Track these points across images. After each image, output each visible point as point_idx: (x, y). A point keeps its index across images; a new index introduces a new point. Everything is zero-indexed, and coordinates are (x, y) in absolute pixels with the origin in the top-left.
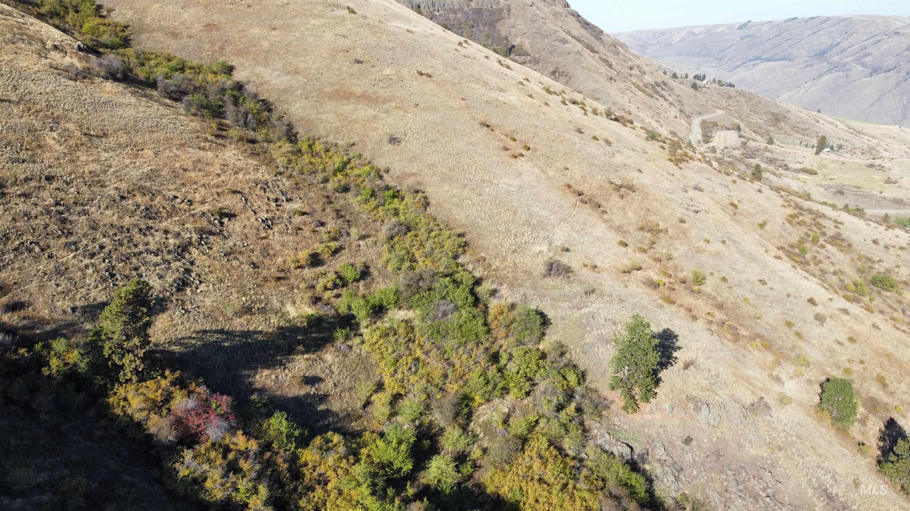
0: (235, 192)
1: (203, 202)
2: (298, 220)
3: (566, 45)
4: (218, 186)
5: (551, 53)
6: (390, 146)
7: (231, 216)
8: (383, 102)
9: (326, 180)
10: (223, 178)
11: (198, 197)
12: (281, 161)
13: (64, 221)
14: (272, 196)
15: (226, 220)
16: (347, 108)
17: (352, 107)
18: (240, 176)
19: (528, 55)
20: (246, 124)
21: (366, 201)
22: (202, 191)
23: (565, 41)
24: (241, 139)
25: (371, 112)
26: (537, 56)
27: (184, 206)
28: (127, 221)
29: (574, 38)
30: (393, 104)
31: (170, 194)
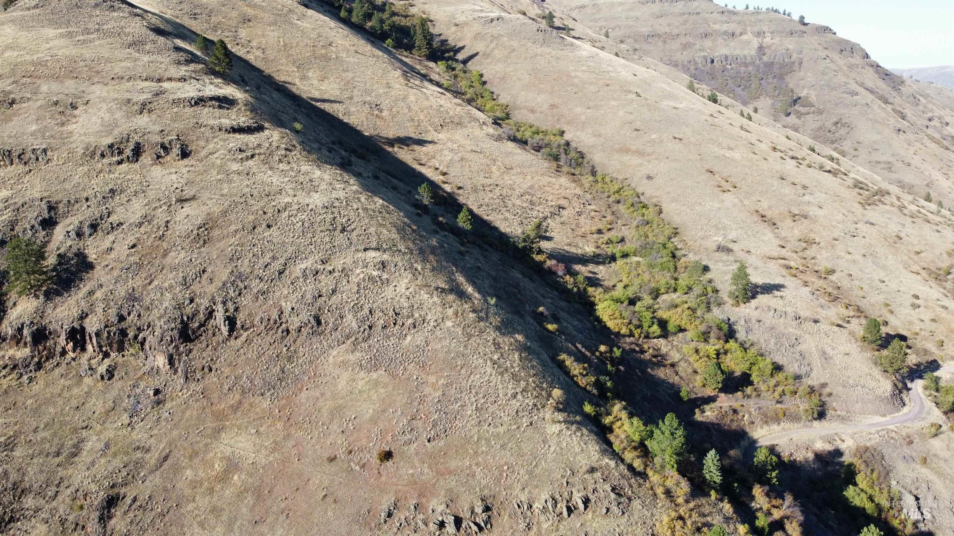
0: (565, 198)
1: (552, 201)
2: (593, 214)
3: (855, 97)
4: (558, 195)
5: (836, 104)
6: (647, 181)
7: (564, 208)
8: (648, 155)
9: (609, 197)
10: (560, 191)
11: (550, 199)
12: (587, 185)
13: (504, 202)
14: (582, 202)
15: (561, 210)
16: (626, 158)
17: (629, 157)
18: (568, 191)
19: (813, 106)
20: (570, 165)
21: (628, 208)
22: (551, 196)
23: (854, 93)
24: (568, 173)
25: (639, 161)
26: (821, 107)
27: (544, 202)
28: (525, 205)
29: (867, 89)
30: (654, 157)
31: (539, 196)
